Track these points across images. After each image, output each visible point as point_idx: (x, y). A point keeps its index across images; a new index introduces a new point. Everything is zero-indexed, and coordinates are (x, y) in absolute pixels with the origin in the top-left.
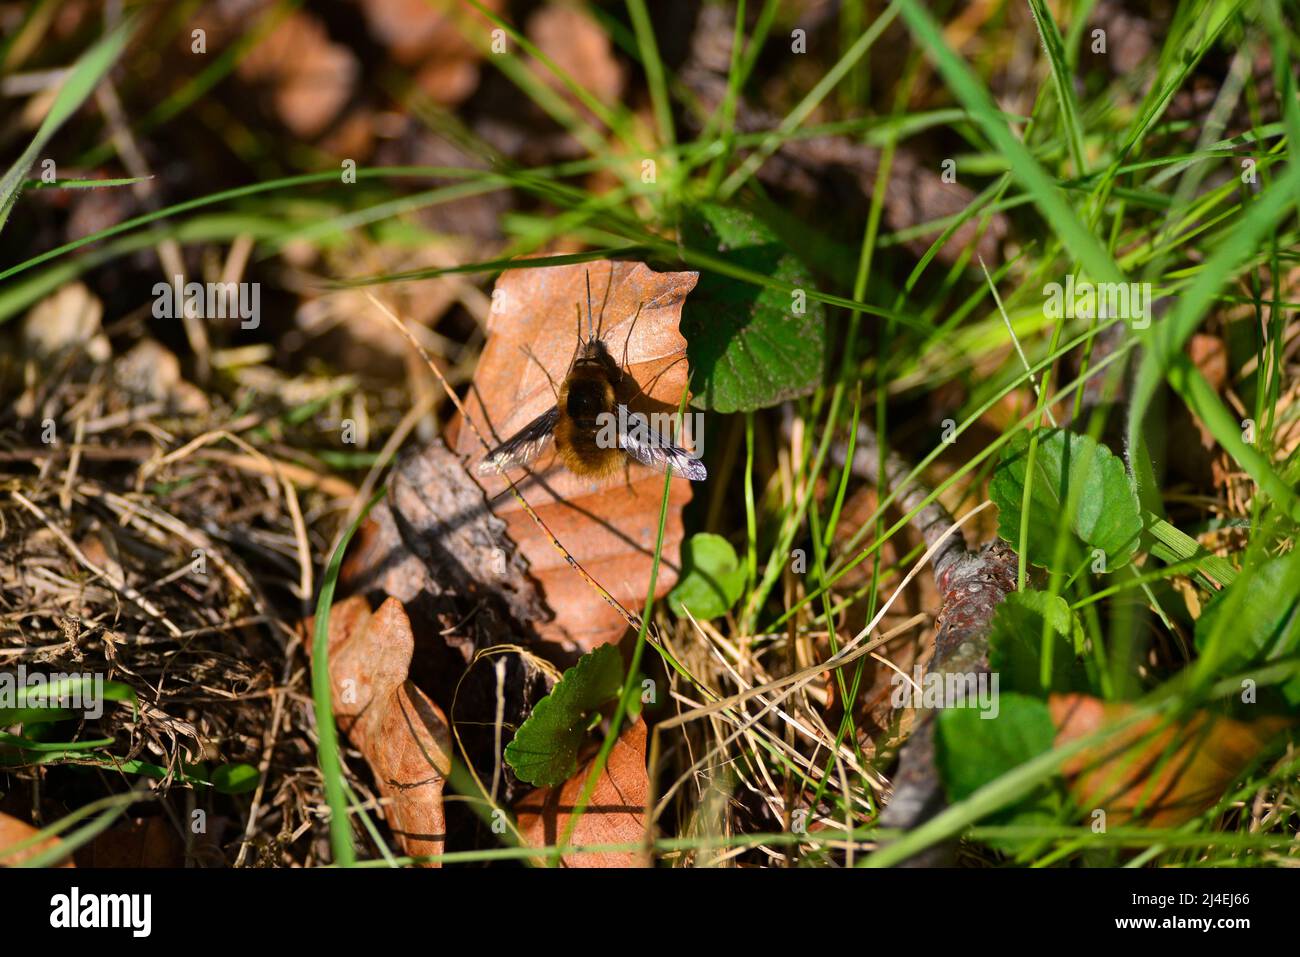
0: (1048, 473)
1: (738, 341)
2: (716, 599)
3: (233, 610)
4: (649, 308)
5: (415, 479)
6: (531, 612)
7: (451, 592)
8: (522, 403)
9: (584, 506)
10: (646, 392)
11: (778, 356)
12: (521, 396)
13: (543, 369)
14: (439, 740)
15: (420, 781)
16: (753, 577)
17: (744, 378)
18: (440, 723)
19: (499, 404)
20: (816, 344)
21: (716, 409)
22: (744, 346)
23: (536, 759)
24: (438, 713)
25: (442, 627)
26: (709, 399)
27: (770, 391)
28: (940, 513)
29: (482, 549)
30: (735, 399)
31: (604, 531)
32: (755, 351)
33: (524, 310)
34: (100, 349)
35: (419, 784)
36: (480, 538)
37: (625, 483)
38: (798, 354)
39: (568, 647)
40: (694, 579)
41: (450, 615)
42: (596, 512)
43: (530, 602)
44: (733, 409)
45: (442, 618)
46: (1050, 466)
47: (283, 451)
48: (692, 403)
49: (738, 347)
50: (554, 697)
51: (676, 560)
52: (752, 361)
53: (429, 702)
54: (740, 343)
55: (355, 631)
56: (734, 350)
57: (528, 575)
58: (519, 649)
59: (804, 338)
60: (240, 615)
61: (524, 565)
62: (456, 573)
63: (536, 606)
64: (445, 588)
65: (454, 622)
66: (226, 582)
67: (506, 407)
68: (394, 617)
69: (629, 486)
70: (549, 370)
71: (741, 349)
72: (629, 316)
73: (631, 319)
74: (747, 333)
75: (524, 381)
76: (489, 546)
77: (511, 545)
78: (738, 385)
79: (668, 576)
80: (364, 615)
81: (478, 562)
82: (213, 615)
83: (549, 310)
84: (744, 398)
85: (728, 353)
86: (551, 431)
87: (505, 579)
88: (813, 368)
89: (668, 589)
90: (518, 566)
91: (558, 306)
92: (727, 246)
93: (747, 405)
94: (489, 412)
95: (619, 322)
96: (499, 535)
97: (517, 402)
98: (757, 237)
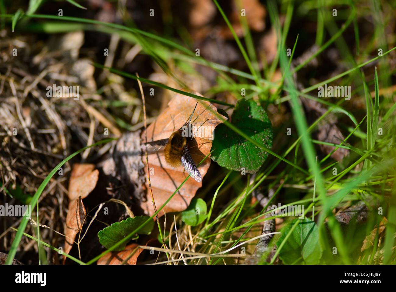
0: (303, 233)
1: (236, 146)
2: (196, 220)
3: (55, 150)
4: (209, 122)
5: (127, 139)
6: (140, 196)
7: (119, 178)
8: (164, 132)
9: (169, 172)
10: (199, 147)
11: (247, 157)
12: (165, 129)
13: (174, 125)
14: (81, 219)
15: (72, 228)
16: (209, 219)
17: (232, 158)
18: (83, 213)
19: (159, 128)
20: (261, 159)
21: (218, 163)
22: (237, 149)
23: (109, 239)
24: (84, 210)
25: (109, 187)
26: (216, 159)
27: (239, 166)
28: (271, 229)
29: (134, 170)
30: (225, 163)
31: (172, 183)
32: (240, 152)
33: (180, 105)
34: (75, 54)
35: (71, 229)
36: (134, 166)
37: (183, 172)
38: (254, 160)
39: (146, 212)
40: (193, 211)
41: (113, 184)
42: (172, 176)
43: (141, 193)
44: (223, 166)
45: (110, 184)
46: (305, 231)
47: (104, 111)
48: (211, 157)
49: (235, 148)
50: (121, 224)
51: (189, 202)
52: (237, 155)
53: (83, 206)
54: (236, 147)
55: (85, 175)
56: (233, 148)
57: (144, 184)
58: (125, 205)
59: (259, 156)
60: (57, 153)
61: (144, 181)
62: (123, 173)
63: (142, 195)
64: (117, 175)
65: (113, 187)
66: (60, 141)
67: (160, 130)
68: (95, 176)
69: (184, 173)
70: (175, 126)
71: (236, 149)
72: (203, 121)
73: (202, 123)
74: (240, 145)
75: (168, 125)
76: (136, 170)
77: (143, 173)
78: (229, 159)
79: (184, 206)
80: (89, 172)
81: (131, 173)
82: (49, 148)
83: (186, 108)
84: (229, 164)
85: (230, 148)
86: (164, 145)
87: (136, 182)
88: (257, 166)
89: (182, 210)
90: (142, 180)
91: (189, 108)
92: (252, 117)
93: (228, 167)
94: (156, 129)
95: (199, 122)
96: (141, 168)
97: (163, 131)
98: (263, 119)
